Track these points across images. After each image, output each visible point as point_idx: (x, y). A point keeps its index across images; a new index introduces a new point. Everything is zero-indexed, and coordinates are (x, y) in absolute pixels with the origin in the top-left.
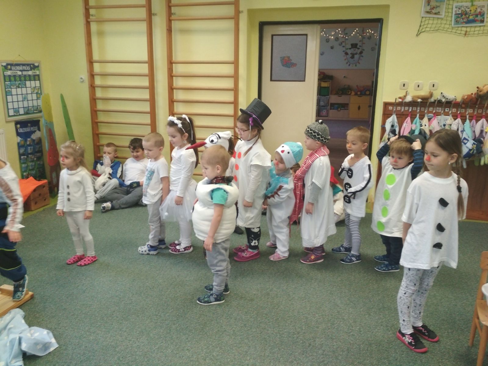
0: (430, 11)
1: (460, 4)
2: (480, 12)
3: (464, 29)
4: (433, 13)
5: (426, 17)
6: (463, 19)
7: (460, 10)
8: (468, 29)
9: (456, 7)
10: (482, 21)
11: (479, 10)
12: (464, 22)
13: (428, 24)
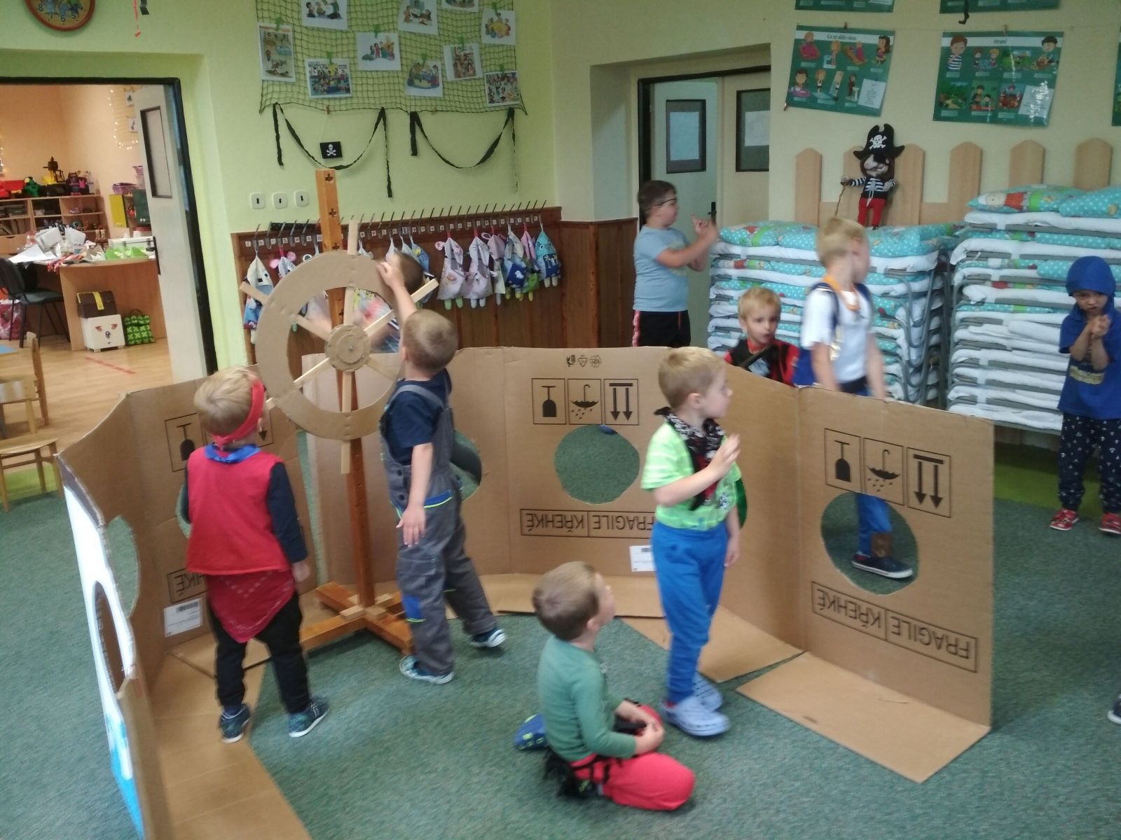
0: (273, 70)
1: (312, 60)
2: (342, 75)
3: (326, 102)
4: (278, 73)
5: (268, 81)
6: (322, 85)
7: (316, 71)
8: (332, 103)
9: (310, 66)
10: (348, 90)
11: (340, 72)
12: (325, 91)
13: (273, 91)
